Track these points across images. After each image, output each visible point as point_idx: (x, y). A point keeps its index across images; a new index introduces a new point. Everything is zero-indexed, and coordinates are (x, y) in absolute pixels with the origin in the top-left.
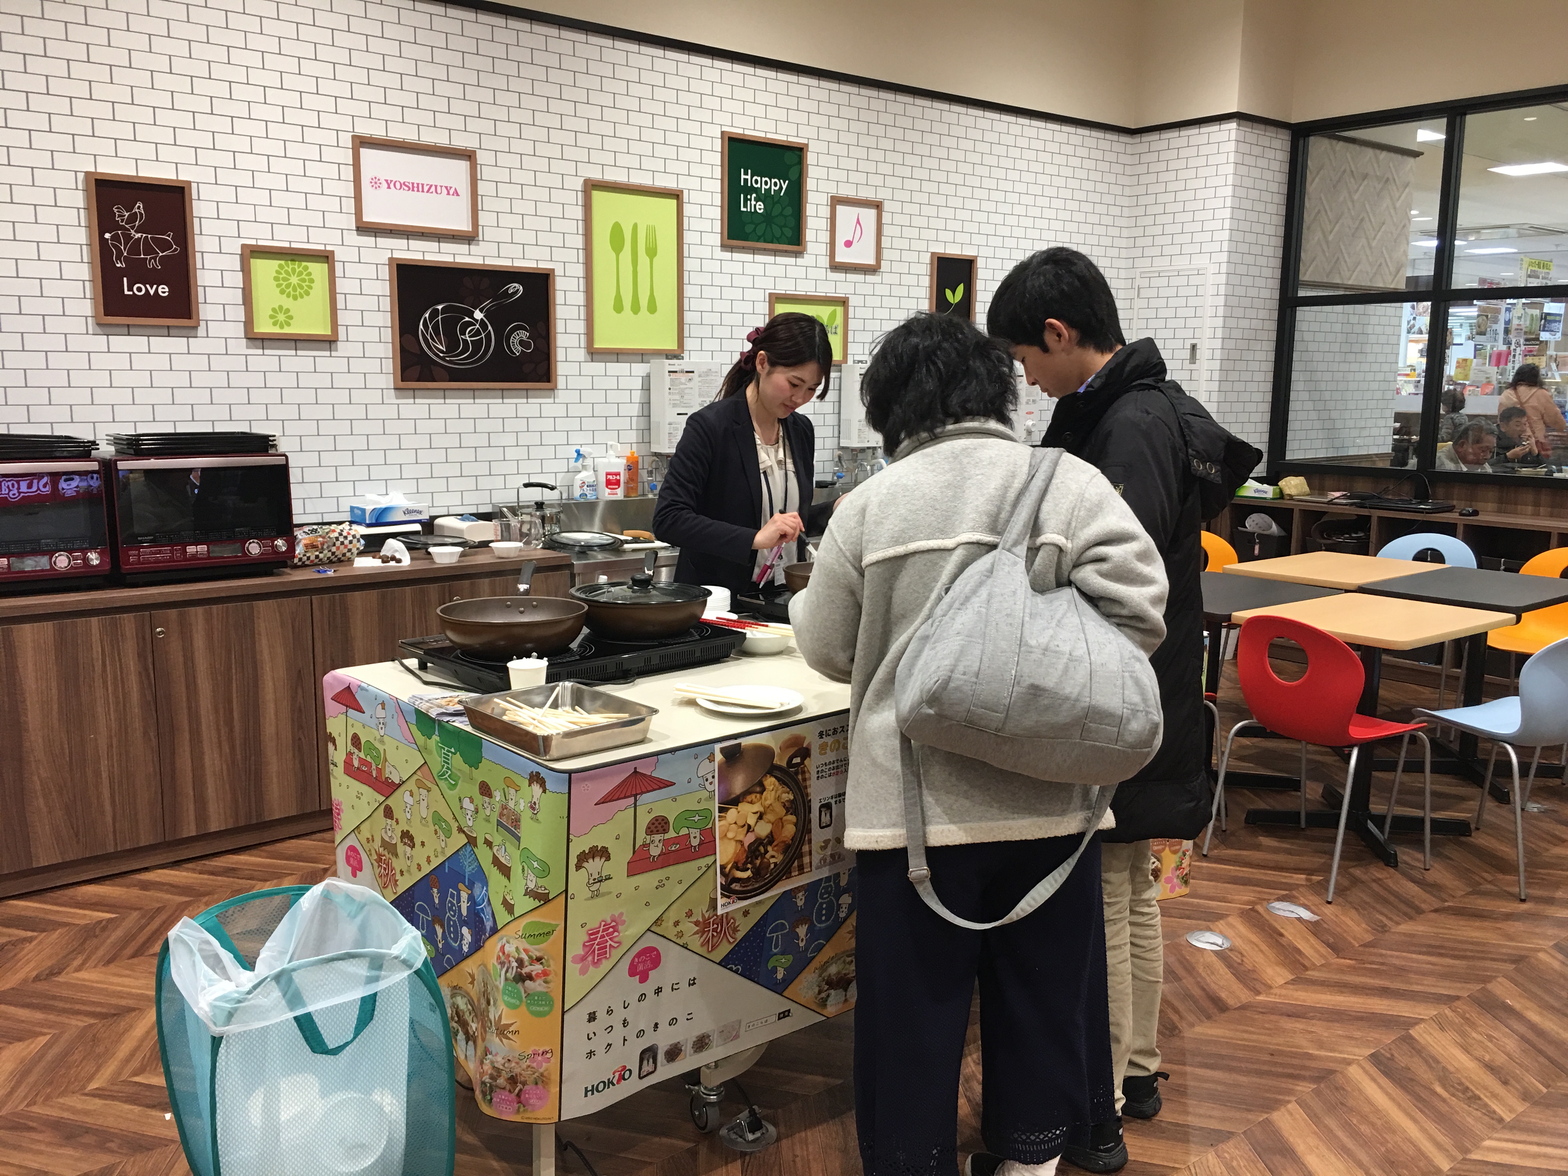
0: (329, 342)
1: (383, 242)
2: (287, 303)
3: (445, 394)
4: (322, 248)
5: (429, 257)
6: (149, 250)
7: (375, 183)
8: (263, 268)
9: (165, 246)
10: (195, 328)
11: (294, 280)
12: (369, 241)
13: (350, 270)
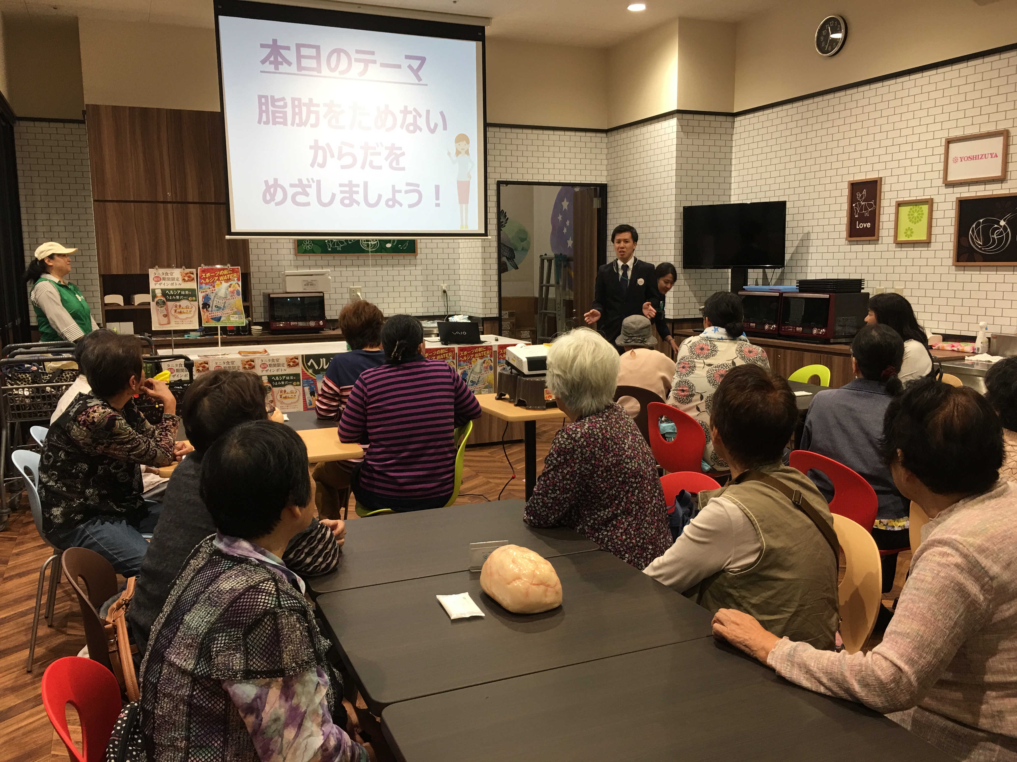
0: (927, 243)
1: (957, 190)
2: (912, 225)
3: (980, 268)
4: (929, 197)
5: (979, 194)
6: (866, 209)
7: (955, 160)
8: (904, 210)
9: (870, 206)
10: (878, 240)
11: (916, 214)
12: (950, 190)
13: (942, 206)
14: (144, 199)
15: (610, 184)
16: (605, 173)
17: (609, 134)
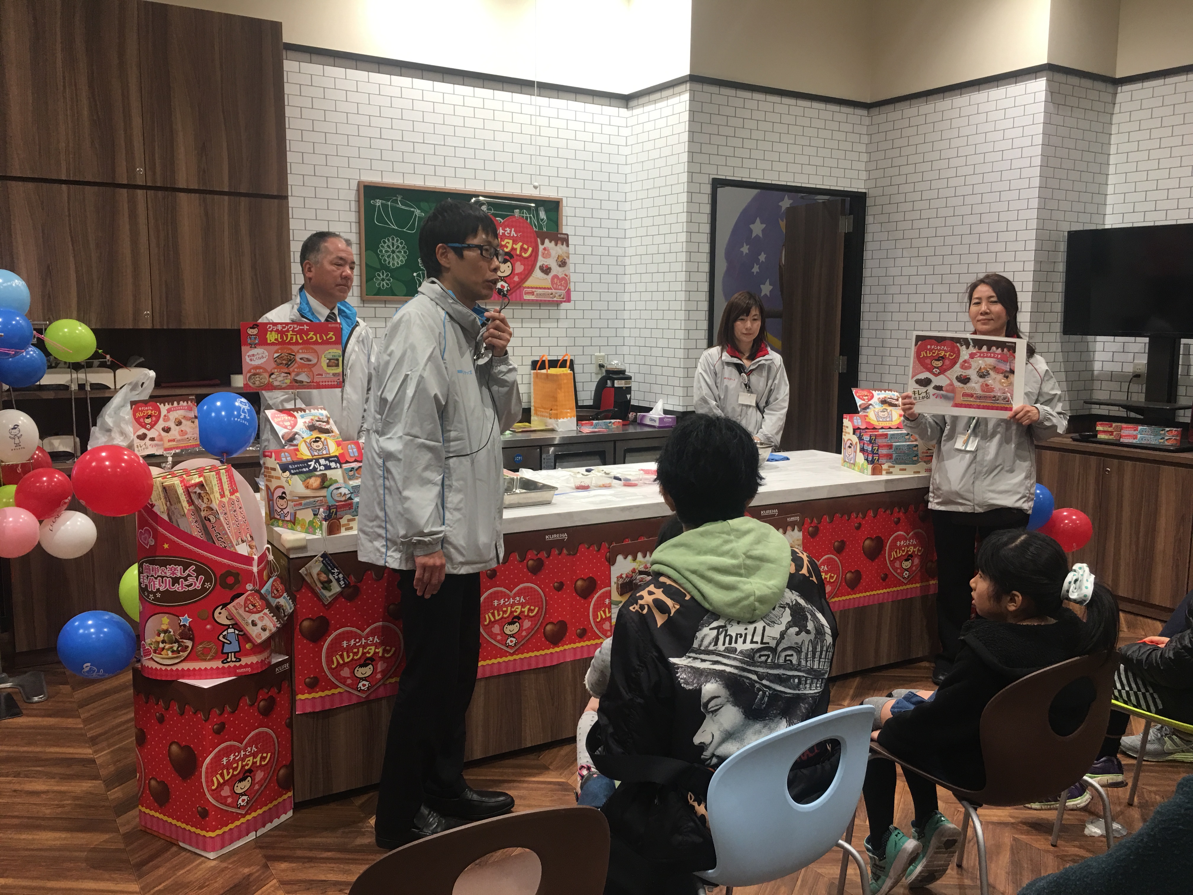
14: (89, 178)
15: (871, 193)
16: (864, 175)
17: (875, 111)
